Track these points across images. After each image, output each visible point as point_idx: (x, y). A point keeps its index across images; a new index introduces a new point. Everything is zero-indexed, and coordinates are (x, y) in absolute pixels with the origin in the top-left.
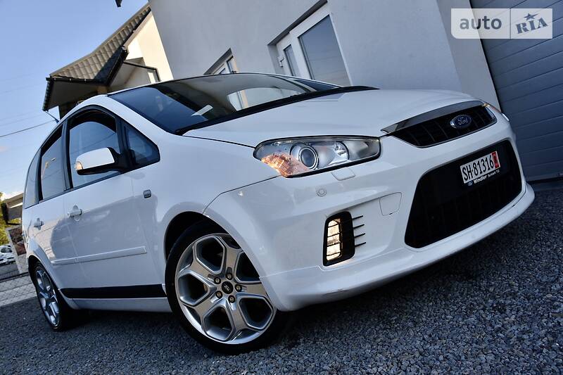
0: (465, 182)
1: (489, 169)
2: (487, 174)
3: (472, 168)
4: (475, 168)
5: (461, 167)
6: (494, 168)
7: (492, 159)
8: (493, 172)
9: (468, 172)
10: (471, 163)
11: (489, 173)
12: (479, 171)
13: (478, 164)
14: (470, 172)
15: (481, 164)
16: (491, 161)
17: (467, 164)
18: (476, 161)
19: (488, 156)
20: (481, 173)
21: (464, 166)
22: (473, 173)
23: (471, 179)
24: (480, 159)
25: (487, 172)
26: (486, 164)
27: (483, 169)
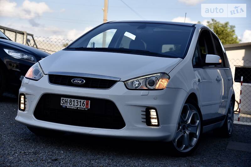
0: (61, 104)
1: (80, 106)
2: (78, 108)
3: (69, 101)
4: (71, 102)
5: (62, 98)
6: (85, 107)
7: (85, 103)
8: (83, 108)
9: (65, 102)
10: (69, 99)
11: (79, 108)
12: (73, 104)
13: (74, 101)
14: (67, 102)
15: (76, 102)
16: (83, 103)
17: (66, 99)
18: (73, 100)
19: (82, 101)
20: (74, 105)
21: (64, 99)
22: (68, 104)
23: (66, 105)
24: (75, 100)
25: (78, 106)
26: (79, 103)
27: (76, 104)
